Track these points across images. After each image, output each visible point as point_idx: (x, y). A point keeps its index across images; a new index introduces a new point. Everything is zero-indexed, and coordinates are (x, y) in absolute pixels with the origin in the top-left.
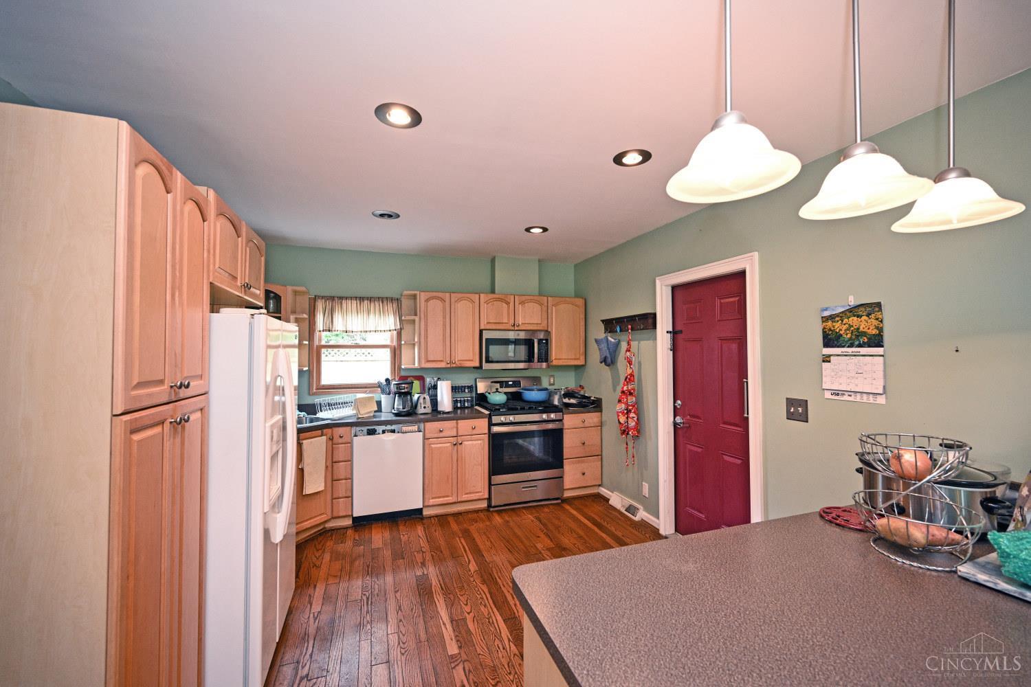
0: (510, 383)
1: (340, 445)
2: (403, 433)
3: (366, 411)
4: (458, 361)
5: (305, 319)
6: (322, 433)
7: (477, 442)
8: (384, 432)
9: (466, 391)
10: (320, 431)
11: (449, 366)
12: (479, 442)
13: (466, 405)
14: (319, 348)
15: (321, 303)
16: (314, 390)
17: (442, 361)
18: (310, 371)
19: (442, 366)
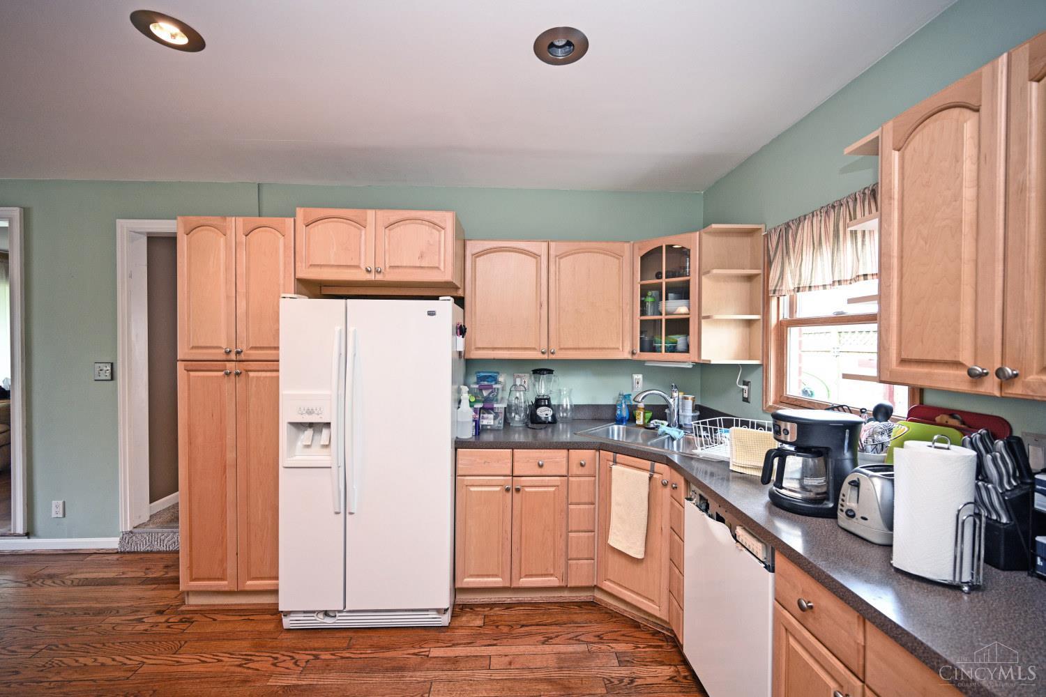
2: (737, 541)
3: (748, 463)
5: (758, 274)
6: (652, 466)
8: (720, 519)
10: (650, 462)
11: (990, 387)
14: (783, 327)
15: (774, 239)
16: (771, 403)
17: (957, 364)
18: (764, 367)
19: (953, 386)
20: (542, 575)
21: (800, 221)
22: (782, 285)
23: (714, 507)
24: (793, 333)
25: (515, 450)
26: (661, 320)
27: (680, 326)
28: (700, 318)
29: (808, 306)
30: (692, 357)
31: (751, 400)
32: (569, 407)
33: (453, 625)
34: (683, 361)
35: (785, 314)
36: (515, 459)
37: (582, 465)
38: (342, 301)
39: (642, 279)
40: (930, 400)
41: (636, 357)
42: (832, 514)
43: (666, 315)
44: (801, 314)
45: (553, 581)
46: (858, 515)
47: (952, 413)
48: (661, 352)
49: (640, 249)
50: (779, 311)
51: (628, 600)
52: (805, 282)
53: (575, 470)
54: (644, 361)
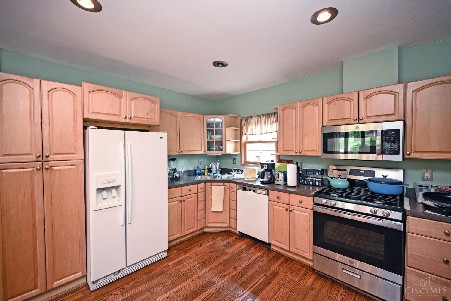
0: (361, 172)
1: (232, 192)
2: (258, 193)
3: (250, 177)
4: (305, 151)
5: (238, 129)
6: (224, 184)
7: (304, 213)
8: (250, 190)
9: (317, 174)
10: (223, 183)
11: (298, 154)
12: (306, 214)
13: (317, 184)
14: (245, 143)
15: (244, 121)
16: (243, 164)
17: (293, 151)
18: (241, 154)
19: (292, 155)
20: (191, 229)
21: (251, 117)
22: (247, 133)
23: (248, 188)
24: (248, 145)
25: (182, 187)
26: (214, 141)
27: (220, 143)
28: (226, 141)
29: (250, 138)
30: (223, 152)
31: (236, 163)
32: (182, 172)
33: (168, 255)
34: (220, 153)
35: (245, 140)
36: (182, 190)
37: (202, 188)
38: (123, 131)
39: (207, 127)
40: (281, 158)
41: (205, 153)
42: (273, 182)
43: (215, 139)
44: (249, 140)
45: (194, 229)
46: (279, 180)
47: (285, 160)
48: (214, 151)
49: (206, 118)
50: (244, 139)
51: (217, 226)
52: (254, 133)
53: (200, 190)
54: (207, 154)
